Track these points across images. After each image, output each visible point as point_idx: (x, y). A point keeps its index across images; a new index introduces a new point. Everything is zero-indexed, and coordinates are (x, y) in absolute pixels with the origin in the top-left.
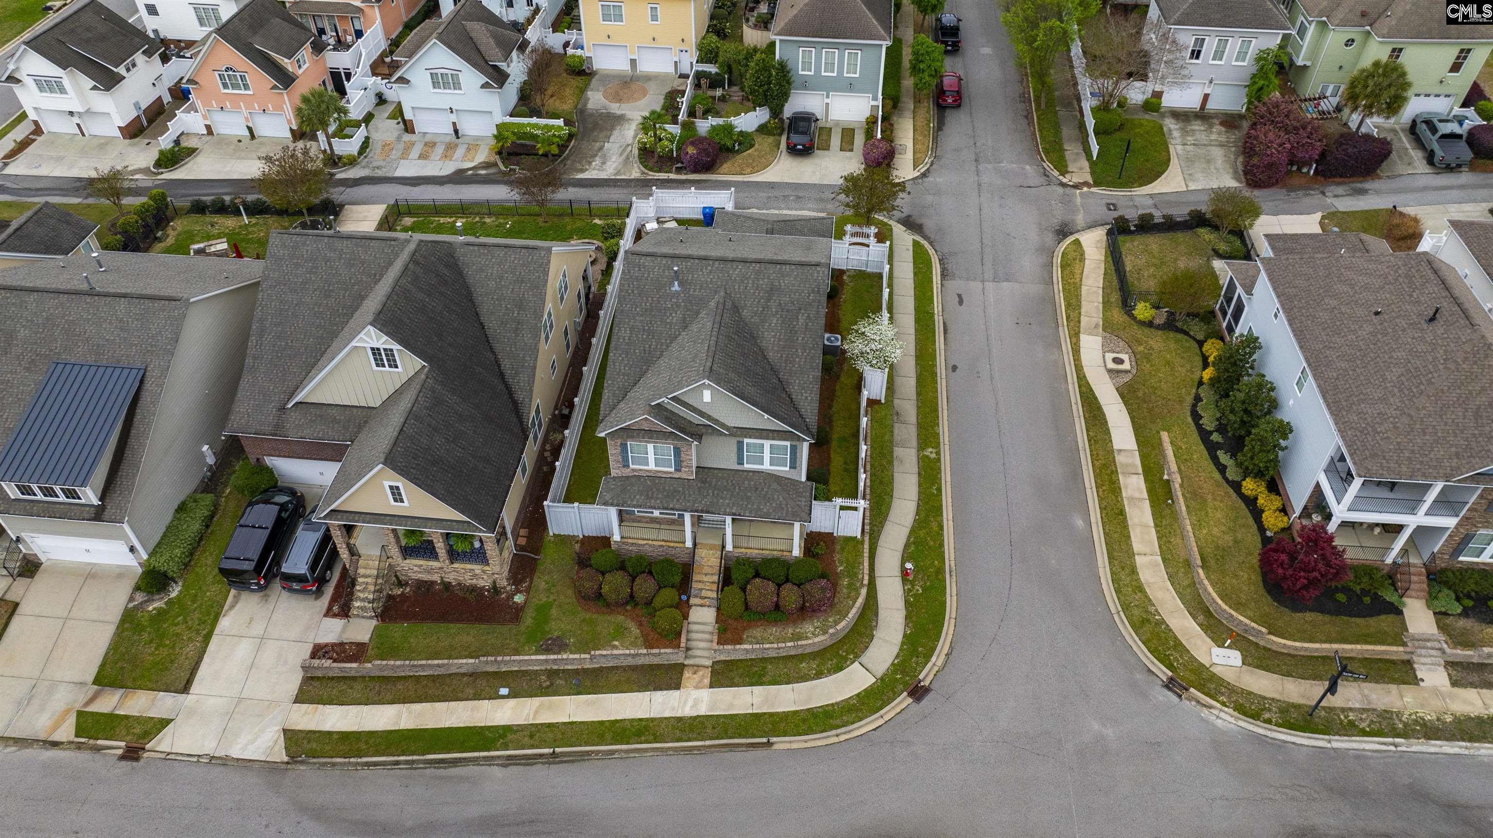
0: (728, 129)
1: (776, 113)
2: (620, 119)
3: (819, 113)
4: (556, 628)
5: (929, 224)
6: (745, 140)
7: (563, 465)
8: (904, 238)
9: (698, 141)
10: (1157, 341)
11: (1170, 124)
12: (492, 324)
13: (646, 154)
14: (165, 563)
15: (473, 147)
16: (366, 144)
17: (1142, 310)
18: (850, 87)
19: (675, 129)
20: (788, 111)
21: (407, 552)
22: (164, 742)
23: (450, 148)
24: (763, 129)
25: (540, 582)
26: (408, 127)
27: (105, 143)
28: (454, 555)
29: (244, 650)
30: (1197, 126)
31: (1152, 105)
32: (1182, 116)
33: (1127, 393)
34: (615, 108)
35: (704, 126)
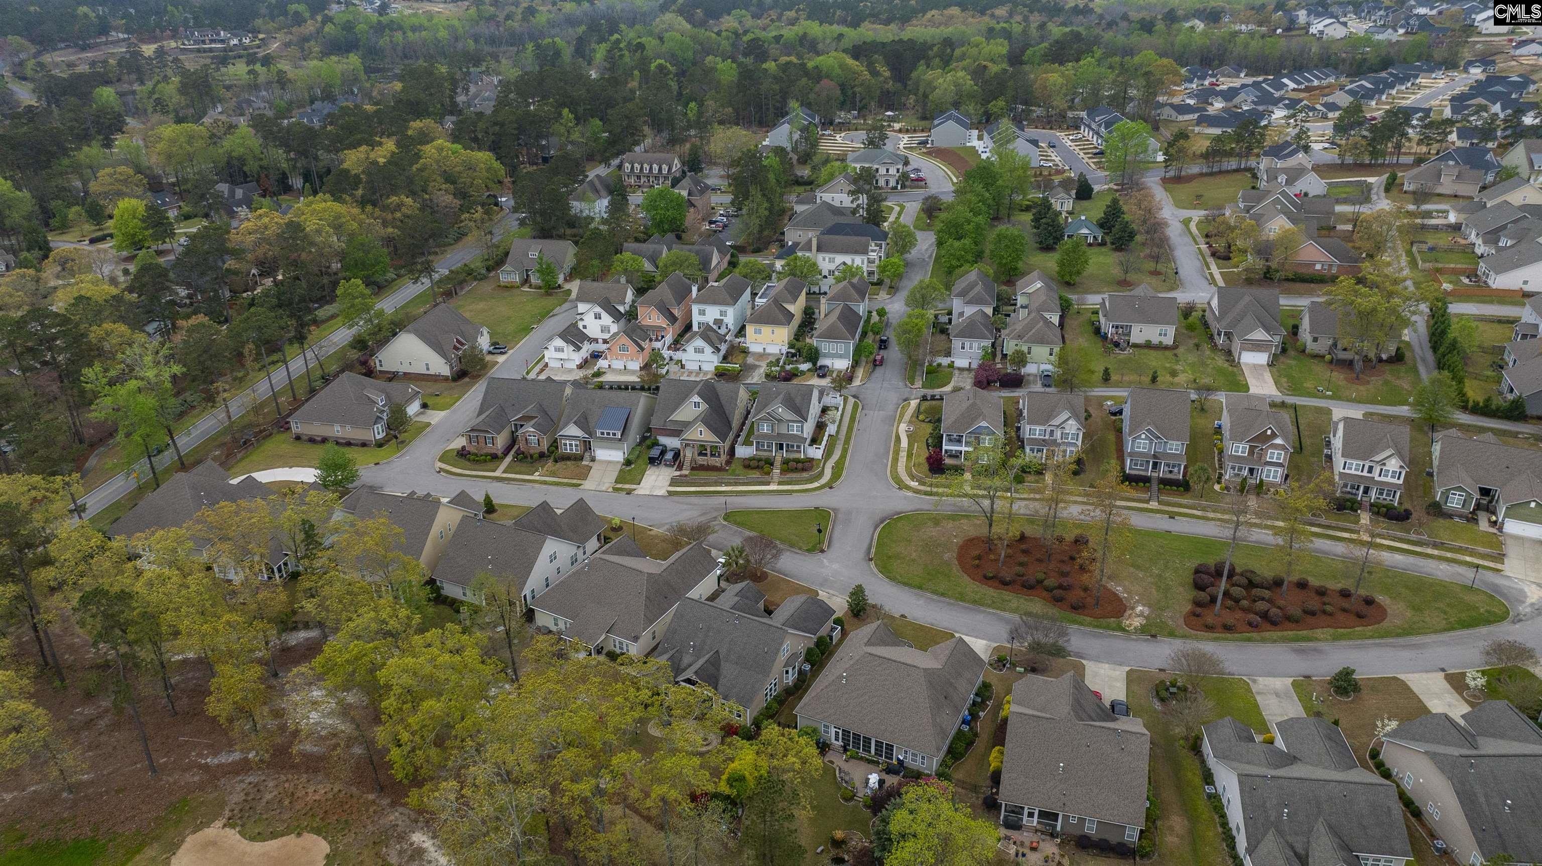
0: (797, 369)
1: (815, 364)
2: (760, 366)
3: (830, 365)
4: (737, 472)
5: (861, 397)
6: (803, 373)
7: (743, 434)
8: (851, 400)
9: (786, 371)
10: (924, 425)
11: (956, 372)
12: (723, 402)
13: (767, 376)
14: (632, 457)
15: (706, 373)
16: (668, 372)
17: (921, 417)
18: (841, 356)
19: (778, 369)
20: (819, 364)
21: (700, 454)
22: (636, 492)
23: (697, 374)
24: (809, 370)
25: (733, 466)
26: (683, 367)
27: (570, 371)
28: (712, 455)
29: (654, 477)
30: (966, 372)
31: (951, 365)
32: (961, 370)
33: (910, 436)
34: (757, 363)
35: (788, 367)
